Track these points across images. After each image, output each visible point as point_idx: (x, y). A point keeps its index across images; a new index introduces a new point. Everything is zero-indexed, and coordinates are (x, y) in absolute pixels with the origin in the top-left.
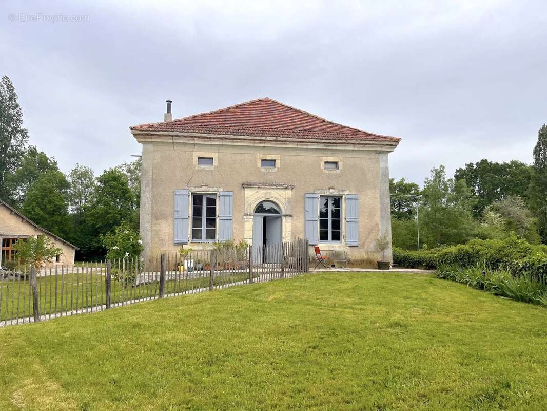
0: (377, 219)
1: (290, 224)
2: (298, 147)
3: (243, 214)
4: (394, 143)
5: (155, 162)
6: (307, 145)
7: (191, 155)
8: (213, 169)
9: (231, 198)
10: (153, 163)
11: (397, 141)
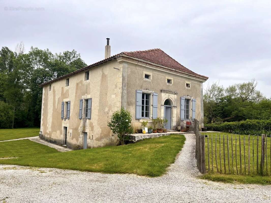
0: (200, 110)
1: (176, 111)
2: (180, 75)
3: (160, 105)
4: (206, 79)
5: (128, 74)
6: (183, 75)
7: (143, 73)
8: (150, 81)
9: (157, 96)
10: (127, 74)
11: (207, 78)
